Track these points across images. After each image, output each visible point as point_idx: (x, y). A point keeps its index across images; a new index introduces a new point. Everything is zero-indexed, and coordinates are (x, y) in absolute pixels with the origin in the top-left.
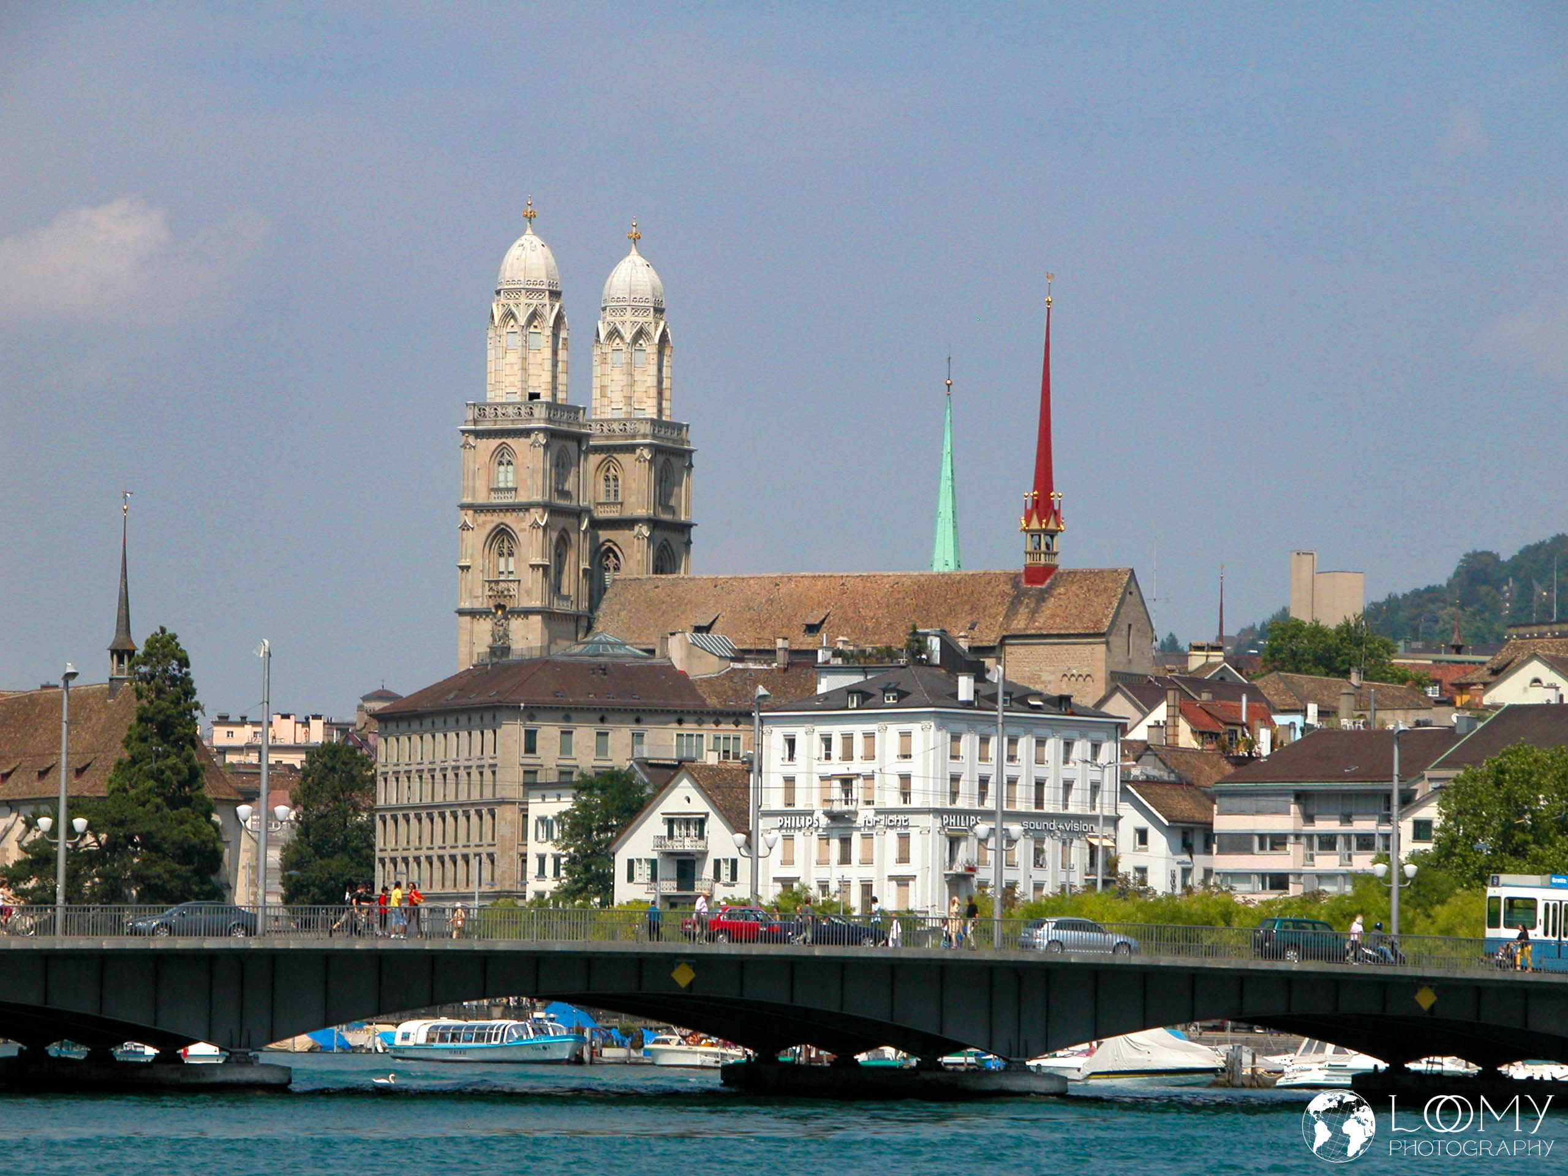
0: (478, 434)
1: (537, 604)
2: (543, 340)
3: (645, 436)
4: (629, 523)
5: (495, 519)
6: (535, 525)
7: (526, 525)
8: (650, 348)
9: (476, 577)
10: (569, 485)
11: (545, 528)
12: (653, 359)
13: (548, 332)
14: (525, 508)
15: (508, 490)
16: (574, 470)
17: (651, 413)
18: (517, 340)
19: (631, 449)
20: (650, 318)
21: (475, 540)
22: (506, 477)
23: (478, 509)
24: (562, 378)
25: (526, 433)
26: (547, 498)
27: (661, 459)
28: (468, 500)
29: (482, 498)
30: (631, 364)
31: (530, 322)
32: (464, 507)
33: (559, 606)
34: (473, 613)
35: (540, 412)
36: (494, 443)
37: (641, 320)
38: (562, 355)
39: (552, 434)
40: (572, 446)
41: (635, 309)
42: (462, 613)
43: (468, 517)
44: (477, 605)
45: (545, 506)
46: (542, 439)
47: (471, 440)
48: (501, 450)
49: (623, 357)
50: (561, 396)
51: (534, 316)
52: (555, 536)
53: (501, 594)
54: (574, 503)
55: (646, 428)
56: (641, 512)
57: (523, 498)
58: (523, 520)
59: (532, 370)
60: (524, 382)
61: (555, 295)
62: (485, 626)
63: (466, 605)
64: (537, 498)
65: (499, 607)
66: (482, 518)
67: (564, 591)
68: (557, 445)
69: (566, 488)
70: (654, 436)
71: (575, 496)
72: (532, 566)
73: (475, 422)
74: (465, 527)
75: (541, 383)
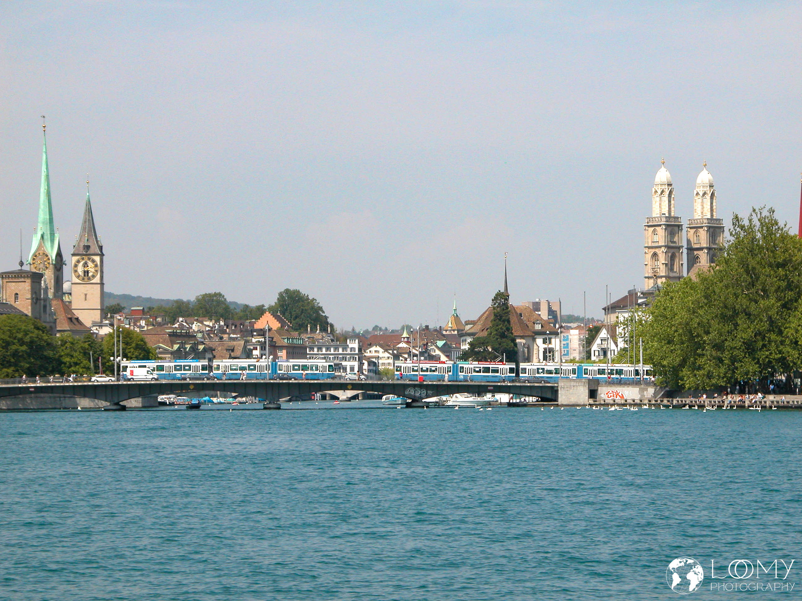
0: (649, 226)
1: (664, 274)
2: (665, 199)
3: (705, 223)
4: (701, 249)
5: (653, 251)
6: (663, 252)
7: (661, 252)
8: (708, 197)
9: (649, 267)
10: (676, 239)
11: (666, 252)
12: (709, 201)
13: (667, 196)
14: (660, 247)
15: (656, 242)
16: (677, 235)
17: (709, 216)
18: (658, 199)
19: (702, 227)
20: (708, 189)
21: (649, 256)
22: (656, 238)
23: (649, 248)
24: (673, 209)
25: (660, 225)
26: (666, 244)
27: (711, 230)
28: (646, 245)
29: (650, 245)
30: (702, 202)
31: (661, 193)
32: (645, 247)
33: (671, 275)
34: (648, 278)
35: (664, 219)
36: (653, 228)
37: (705, 189)
38: (672, 202)
39: (667, 226)
40: (676, 228)
41: (703, 187)
42: (646, 277)
43: (646, 250)
44: (650, 275)
45: (665, 246)
46: (664, 227)
47: (647, 228)
48: (654, 230)
49: (700, 201)
50: (672, 214)
51: (663, 192)
52: (670, 255)
53: (655, 272)
54: (677, 244)
55: (705, 221)
56: (705, 246)
57: (660, 244)
58: (659, 251)
59: (663, 207)
60: (660, 210)
61: (670, 185)
62: (652, 281)
63: (647, 275)
64: (663, 244)
65: (655, 276)
66: (650, 250)
67: (675, 270)
68: (670, 229)
69: (675, 240)
70: (709, 223)
71: (677, 242)
72: (663, 264)
73: (648, 223)
74: (646, 253)
75: (665, 210)
